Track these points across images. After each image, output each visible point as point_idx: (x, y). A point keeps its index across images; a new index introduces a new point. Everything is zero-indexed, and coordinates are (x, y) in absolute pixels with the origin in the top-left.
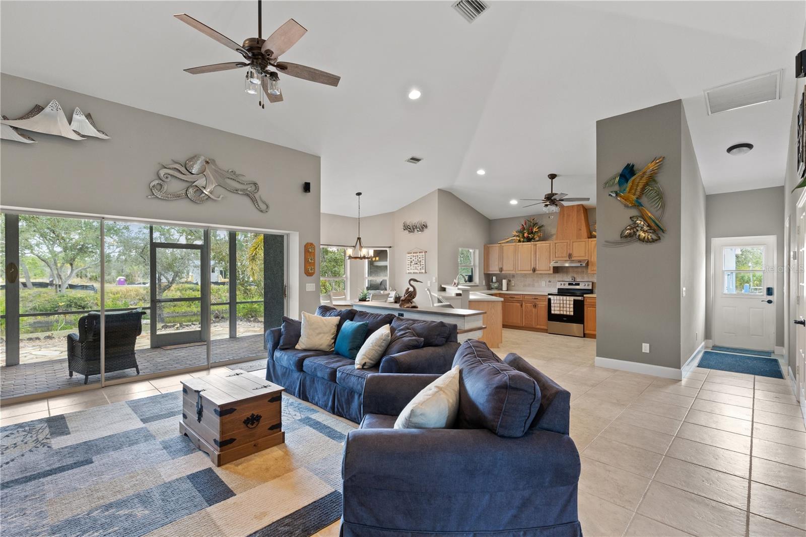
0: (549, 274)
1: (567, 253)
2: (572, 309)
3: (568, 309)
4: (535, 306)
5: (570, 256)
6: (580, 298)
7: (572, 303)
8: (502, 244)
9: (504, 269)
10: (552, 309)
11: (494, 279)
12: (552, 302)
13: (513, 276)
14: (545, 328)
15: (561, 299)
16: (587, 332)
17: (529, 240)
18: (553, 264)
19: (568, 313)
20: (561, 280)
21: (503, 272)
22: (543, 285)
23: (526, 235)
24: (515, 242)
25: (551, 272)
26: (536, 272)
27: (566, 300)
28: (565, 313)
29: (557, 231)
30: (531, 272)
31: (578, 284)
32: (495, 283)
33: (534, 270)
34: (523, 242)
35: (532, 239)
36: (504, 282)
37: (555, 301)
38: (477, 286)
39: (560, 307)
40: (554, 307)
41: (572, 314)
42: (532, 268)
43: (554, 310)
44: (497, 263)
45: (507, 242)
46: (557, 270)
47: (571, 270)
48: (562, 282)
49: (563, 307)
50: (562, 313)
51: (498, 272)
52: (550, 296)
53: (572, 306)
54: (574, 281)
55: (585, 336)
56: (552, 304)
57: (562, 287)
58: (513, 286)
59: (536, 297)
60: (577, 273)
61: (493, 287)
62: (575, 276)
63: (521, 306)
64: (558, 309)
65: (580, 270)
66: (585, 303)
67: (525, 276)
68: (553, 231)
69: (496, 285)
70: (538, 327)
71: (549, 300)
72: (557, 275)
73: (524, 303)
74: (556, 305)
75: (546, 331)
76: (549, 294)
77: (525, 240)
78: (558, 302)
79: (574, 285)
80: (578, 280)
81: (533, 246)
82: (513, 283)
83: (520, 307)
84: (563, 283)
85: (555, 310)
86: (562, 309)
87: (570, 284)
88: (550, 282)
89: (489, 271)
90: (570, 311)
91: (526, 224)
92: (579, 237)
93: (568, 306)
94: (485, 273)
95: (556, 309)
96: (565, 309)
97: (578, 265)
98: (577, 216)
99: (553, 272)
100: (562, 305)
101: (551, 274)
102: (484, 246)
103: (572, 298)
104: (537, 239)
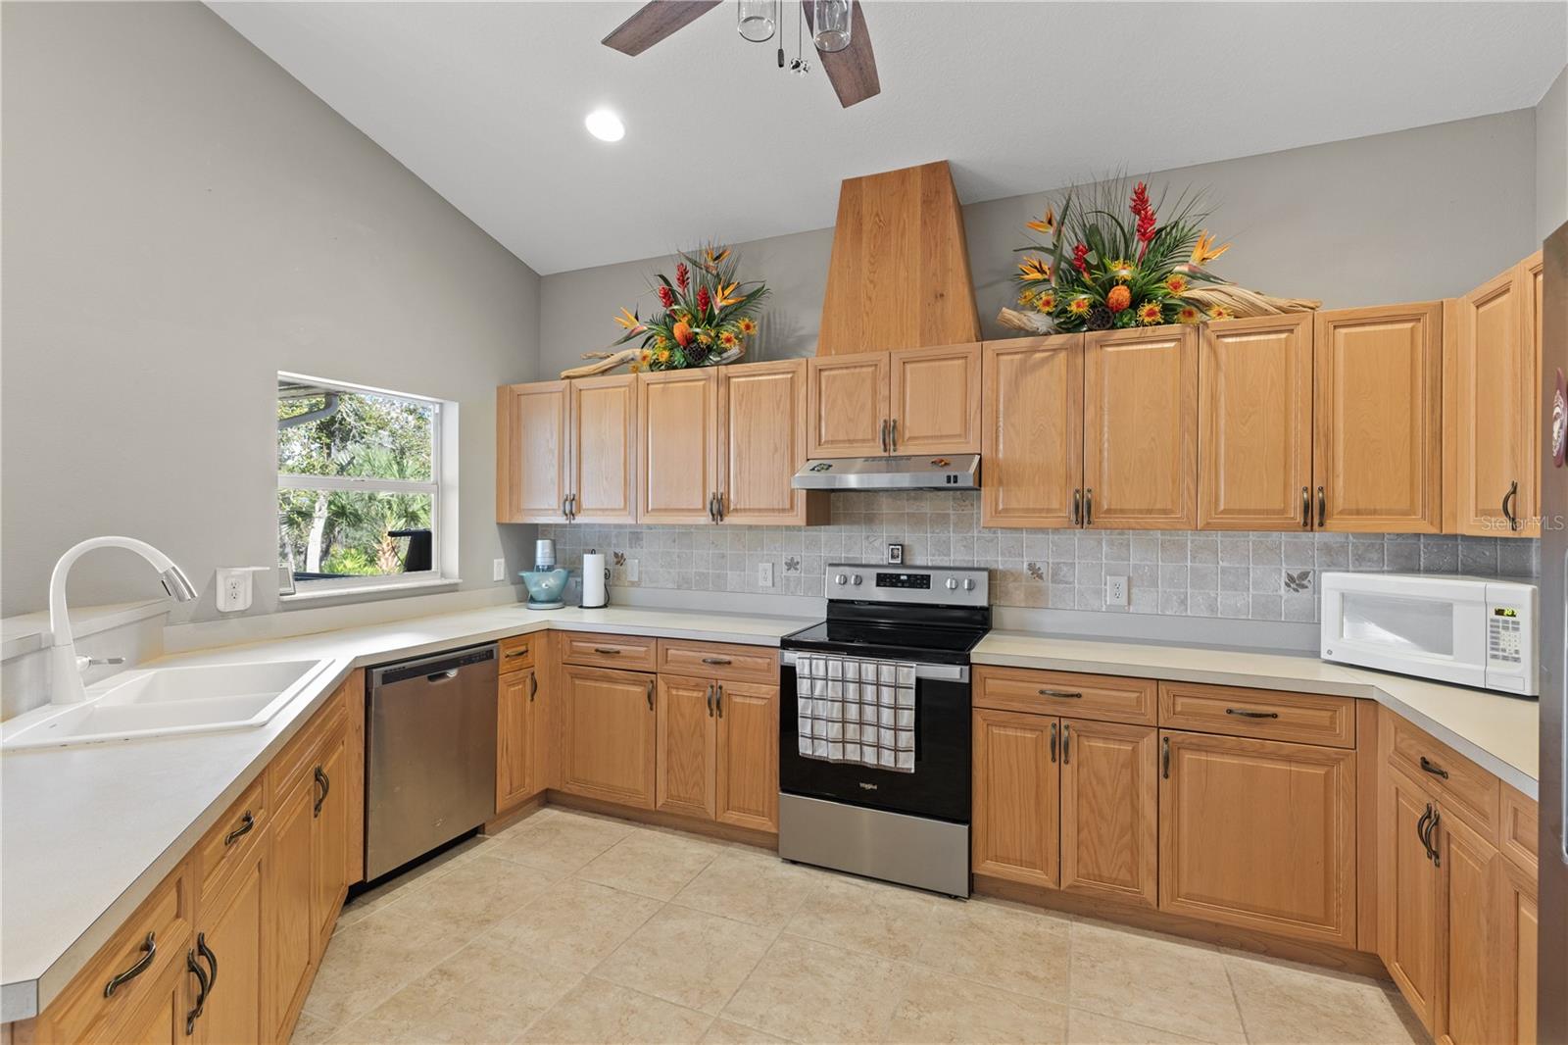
0: (788, 528)
1: (874, 417)
2: (907, 739)
3: (887, 737)
4: (717, 704)
5: (890, 433)
6: (952, 673)
7: (909, 698)
8: (573, 381)
9: (587, 501)
10: (804, 727)
11: (543, 550)
12: (803, 687)
13: (636, 536)
14: (768, 825)
15: (851, 674)
16: (987, 867)
17: (696, 355)
18: (806, 478)
19: (887, 760)
20: (842, 555)
21: (579, 520)
22: (761, 583)
23: (680, 329)
24: (636, 370)
25: (799, 516)
26: (728, 520)
27: (878, 685)
28: (870, 758)
29: (826, 321)
30: (705, 519)
31: (921, 582)
32: (550, 568)
33: (719, 509)
34: (671, 366)
35: (709, 349)
36: (592, 567)
37: (819, 684)
38: (452, 588)
39: (844, 722)
40: (814, 718)
41: (908, 763)
42: (709, 497)
43: (813, 738)
44: (553, 473)
45: (604, 372)
46: (824, 506)
47: (885, 506)
48: (847, 570)
49: (861, 723)
50: (853, 755)
51: (562, 520)
52: (791, 657)
53: (908, 718)
54: (903, 564)
55: (976, 887)
56: (801, 702)
57: (851, 593)
58: (633, 584)
59: (722, 655)
60: (917, 521)
61: (533, 590)
62: (908, 537)
63: (651, 698)
64: (835, 730)
65: (927, 506)
66: (977, 701)
67: (685, 534)
68: (809, 321)
69: (549, 582)
70: (733, 817)
71: (789, 675)
72: (824, 533)
73: (662, 687)
74: (823, 710)
75: (770, 844)
76: (787, 644)
77: (678, 357)
78: (835, 690)
79: (903, 584)
80: (922, 558)
81: (713, 386)
82: (632, 568)
83: (643, 702)
84: (851, 573)
85: (819, 741)
86: (852, 731)
87: (883, 580)
88: (792, 565)
89: (519, 510)
90: (896, 750)
91: (683, 281)
92: (932, 331)
93: (887, 716)
94: (506, 520)
95: (822, 729)
96: (870, 735)
97: (939, 479)
98: (924, 223)
99: (809, 523)
100: (853, 711)
101: (798, 529)
102: (500, 390)
103: (910, 672)
104: (734, 351)
